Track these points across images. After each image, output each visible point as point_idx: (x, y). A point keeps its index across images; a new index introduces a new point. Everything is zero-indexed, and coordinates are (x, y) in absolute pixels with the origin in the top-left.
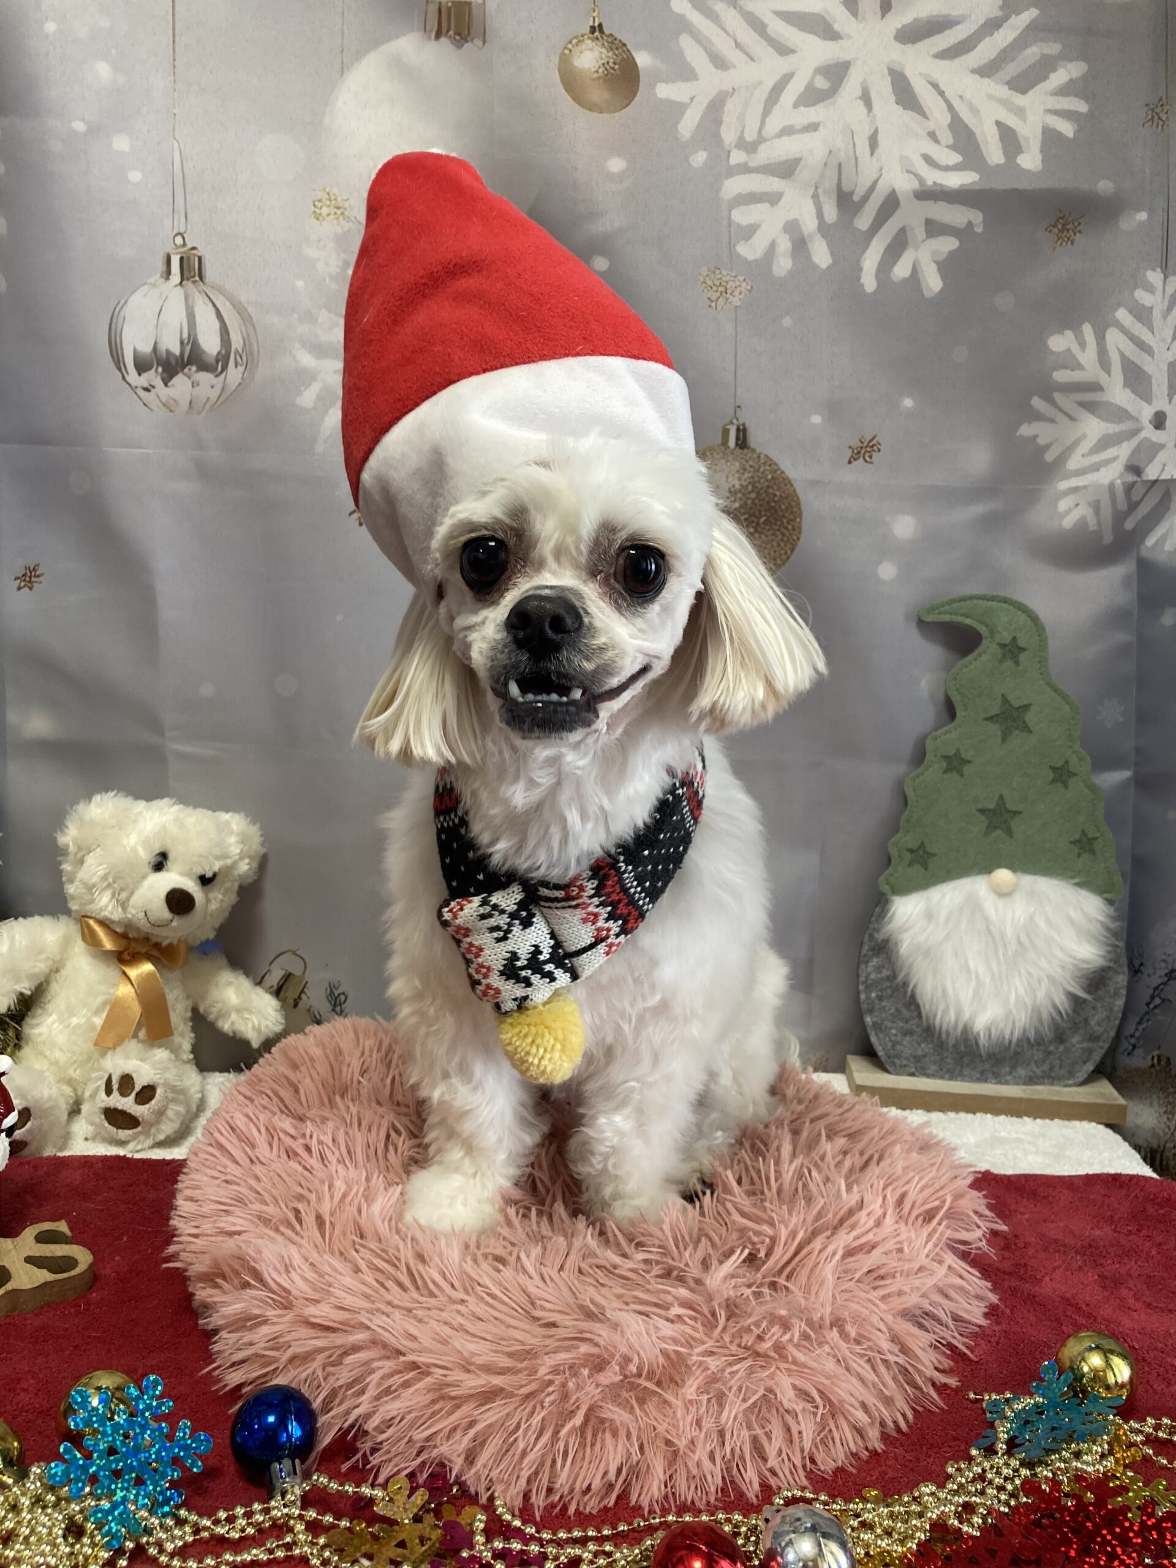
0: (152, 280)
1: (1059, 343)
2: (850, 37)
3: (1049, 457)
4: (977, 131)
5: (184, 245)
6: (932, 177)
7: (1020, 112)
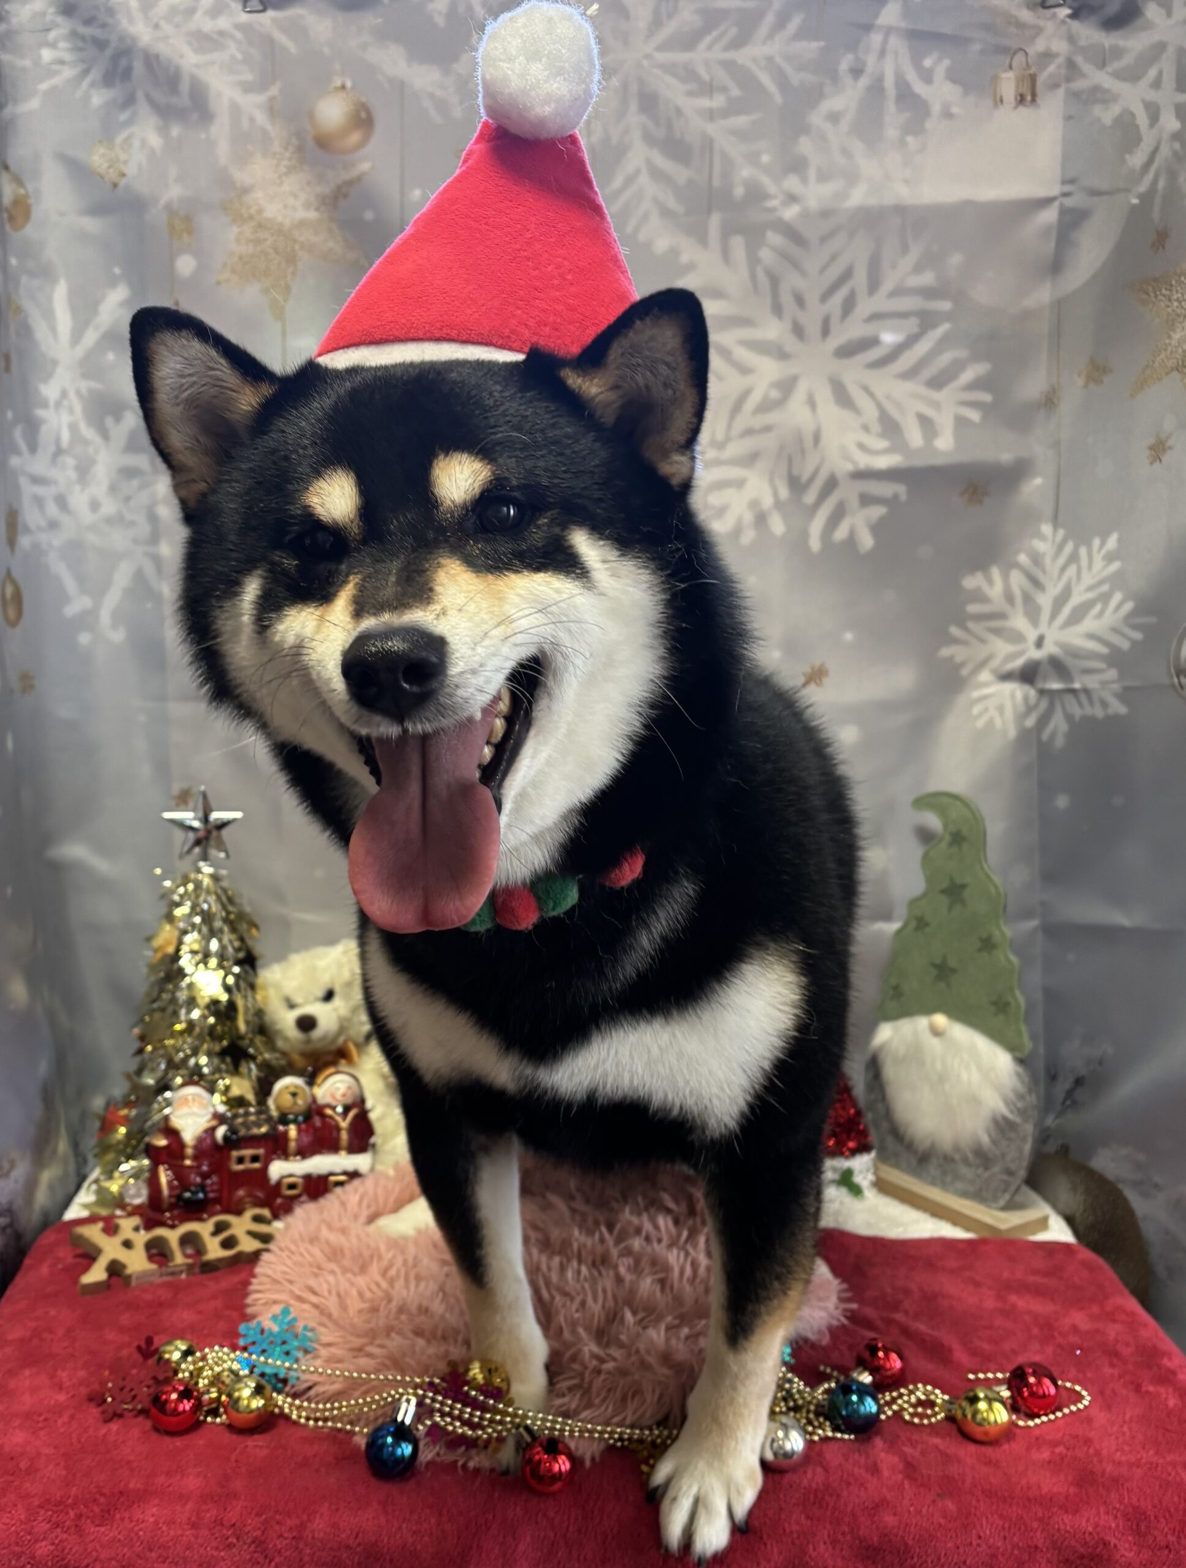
1: (972, 582)
2: (799, 356)
3: (964, 672)
4: (901, 421)
6: (864, 461)
7: (937, 405)
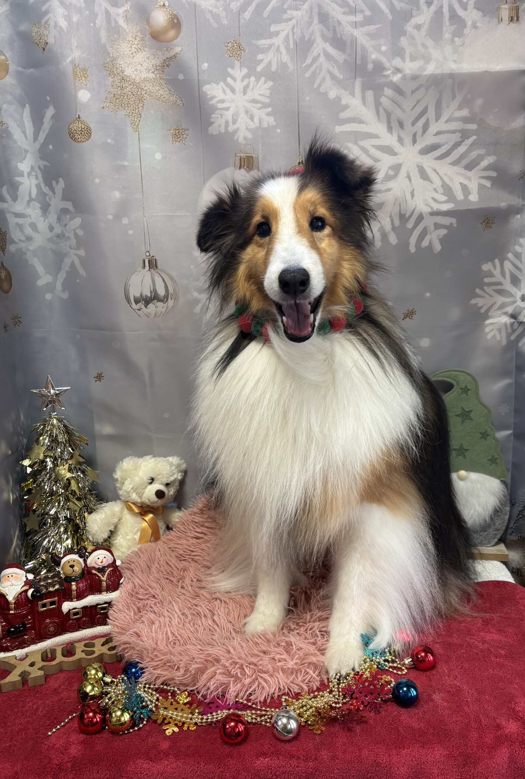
0: (138, 270)
1: (486, 267)
2: (401, 154)
3: (482, 311)
4: (453, 188)
5: (150, 255)
6: (436, 207)
7: (469, 179)
